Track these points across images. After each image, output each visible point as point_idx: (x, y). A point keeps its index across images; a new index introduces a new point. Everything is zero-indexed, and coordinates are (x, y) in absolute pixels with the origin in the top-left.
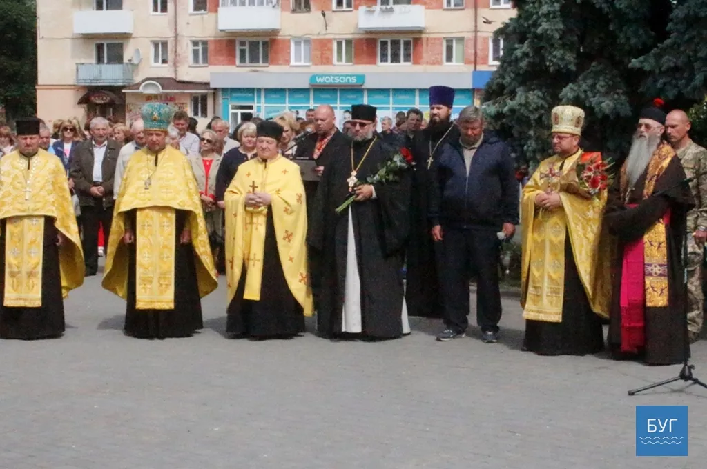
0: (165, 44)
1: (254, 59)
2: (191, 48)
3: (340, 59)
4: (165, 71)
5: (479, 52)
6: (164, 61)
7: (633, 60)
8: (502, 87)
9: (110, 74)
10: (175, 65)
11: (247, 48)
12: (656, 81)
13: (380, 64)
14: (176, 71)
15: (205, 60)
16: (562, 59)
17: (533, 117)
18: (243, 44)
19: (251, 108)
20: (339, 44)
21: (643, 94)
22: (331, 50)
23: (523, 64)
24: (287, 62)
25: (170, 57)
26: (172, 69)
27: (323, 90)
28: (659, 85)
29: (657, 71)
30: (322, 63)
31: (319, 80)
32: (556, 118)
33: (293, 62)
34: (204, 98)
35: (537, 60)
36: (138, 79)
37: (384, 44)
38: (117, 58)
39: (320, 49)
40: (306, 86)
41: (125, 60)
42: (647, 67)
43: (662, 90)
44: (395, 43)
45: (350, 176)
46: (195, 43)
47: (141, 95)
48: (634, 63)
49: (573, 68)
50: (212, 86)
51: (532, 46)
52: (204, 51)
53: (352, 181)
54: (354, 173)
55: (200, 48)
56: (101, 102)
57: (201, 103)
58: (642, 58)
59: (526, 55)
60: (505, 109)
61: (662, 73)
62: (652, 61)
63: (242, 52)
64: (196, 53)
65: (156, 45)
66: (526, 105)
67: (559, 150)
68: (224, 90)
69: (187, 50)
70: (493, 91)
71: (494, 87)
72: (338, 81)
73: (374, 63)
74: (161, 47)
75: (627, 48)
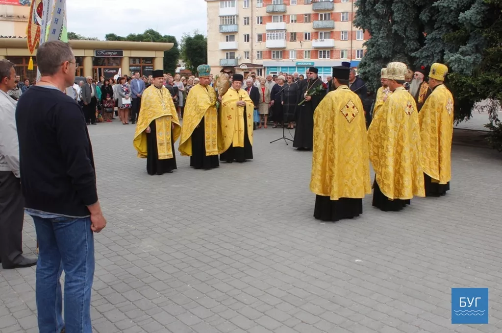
0: (248, 52)
1: (278, 57)
2: (257, 53)
3: (306, 57)
4: (249, 61)
5: (352, 55)
6: (248, 58)
7: (413, 53)
8: (365, 63)
9: (231, 62)
10: (252, 59)
11: (275, 53)
12: (420, 61)
13: (319, 58)
14: (252, 61)
15: (261, 57)
16: (387, 53)
17: (376, 73)
18: (274, 52)
19: (276, 73)
20: (306, 52)
21: (415, 66)
22: (303, 54)
23: (373, 55)
24: (288, 58)
25: (250, 57)
26: (251, 61)
27: (299, 67)
28: (421, 62)
29: (421, 57)
30: (300, 58)
31: (299, 64)
32: (383, 73)
33: (290, 58)
34: (261, 70)
35: (378, 53)
36: (239, 64)
37: (321, 52)
38: (232, 57)
39: (300, 54)
40: (295, 66)
41: (236, 58)
42: (418, 56)
43: (422, 64)
44: (324, 52)
45: (305, 92)
46: (258, 52)
47: (240, 69)
48: (413, 54)
49: (390, 56)
50: (264, 66)
51: (376, 48)
52: (261, 54)
53: (305, 94)
54: (307, 92)
55: (260, 53)
56: (228, 71)
57: (260, 72)
58: (416, 52)
59: (374, 52)
60: (367, 71)
61: (423, 58)
62: (419, 53)
63: (274, 55)
64: (258, 55)
65: (245, 53)
66: (374, 69)
67: (383, 85)
68: (268, 67)
69: (255, 54)
70: (362, 65)
71: (363, 63)
72: (305, 64)
73: (317, 58)
74: (247, 53)
75: (410, 49)
